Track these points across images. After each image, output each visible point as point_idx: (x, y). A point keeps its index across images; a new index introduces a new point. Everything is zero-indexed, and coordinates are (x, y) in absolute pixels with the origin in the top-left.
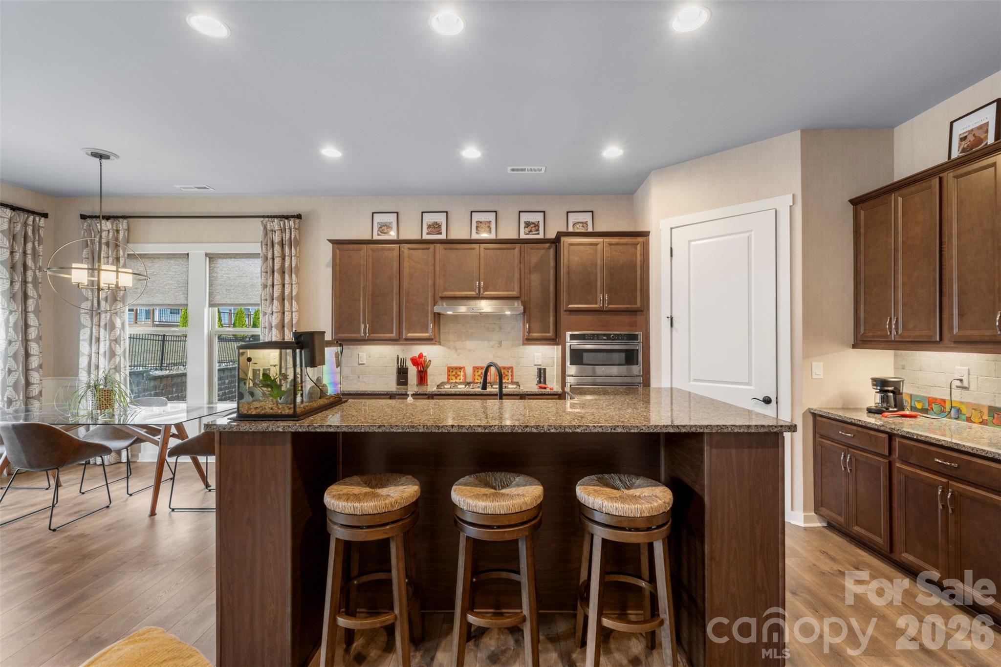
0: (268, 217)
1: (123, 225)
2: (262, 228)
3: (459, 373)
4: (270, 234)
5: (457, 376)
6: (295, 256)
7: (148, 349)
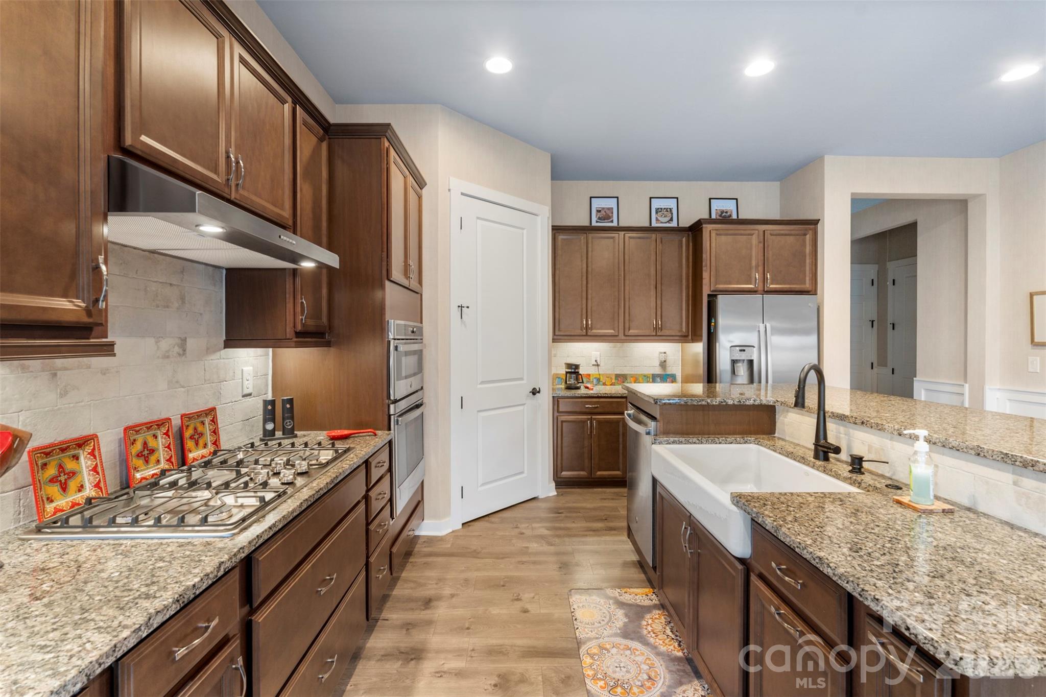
3: (70, 465)
5: (64, 479)
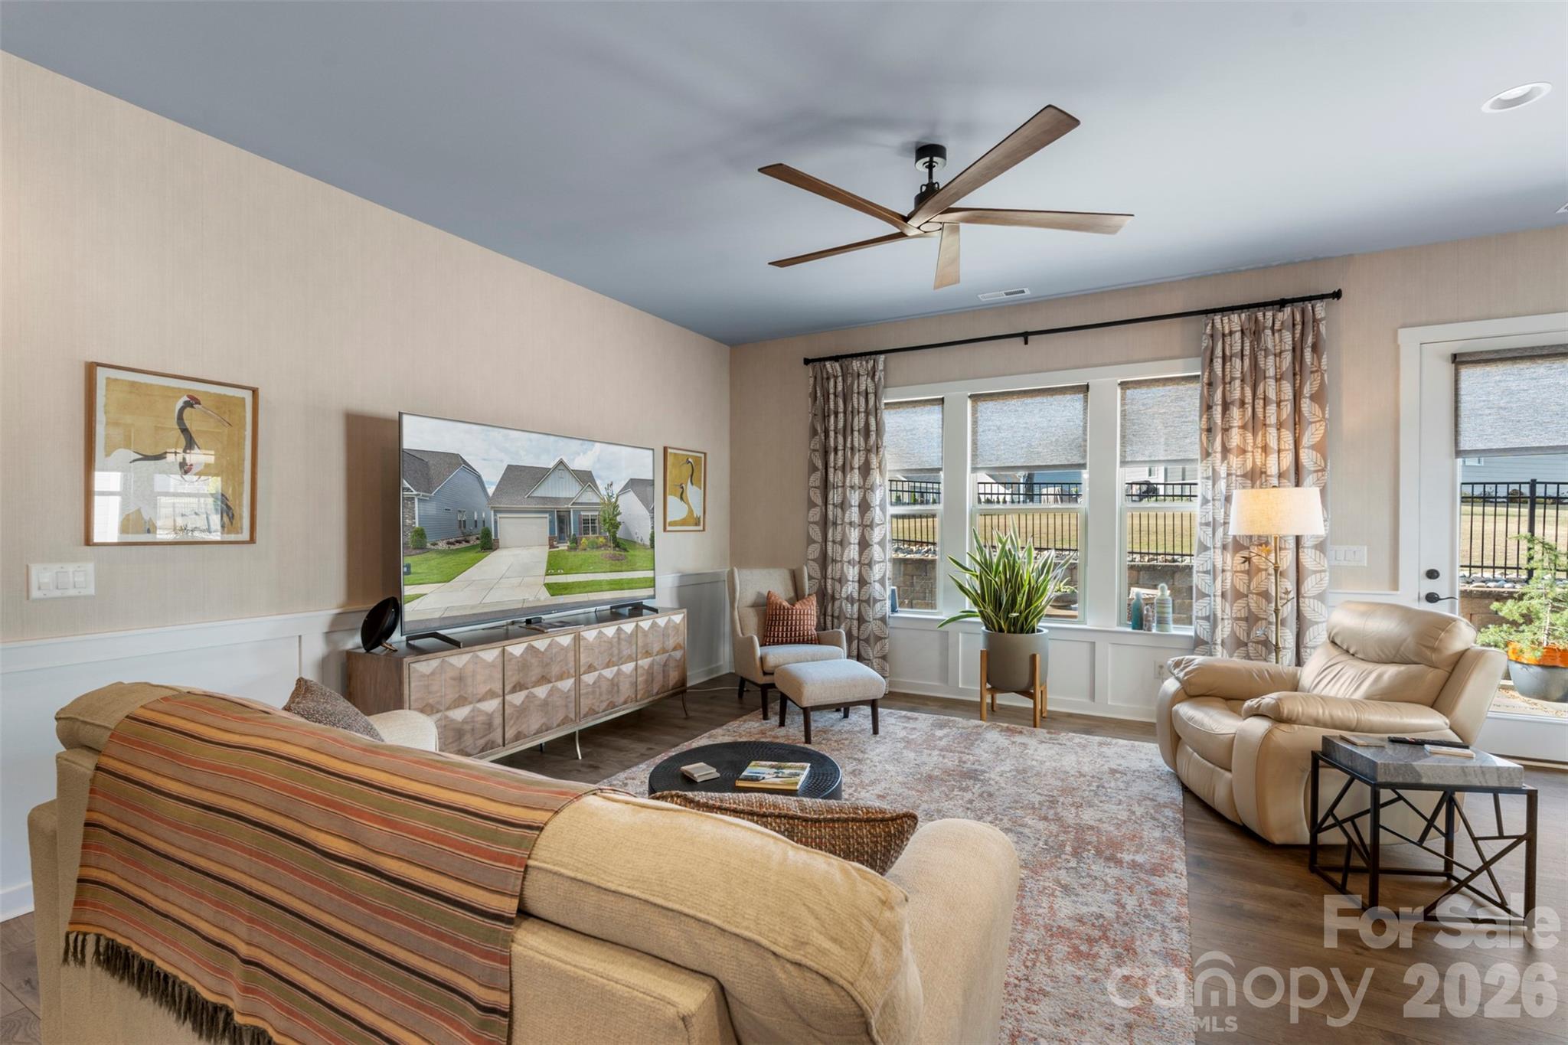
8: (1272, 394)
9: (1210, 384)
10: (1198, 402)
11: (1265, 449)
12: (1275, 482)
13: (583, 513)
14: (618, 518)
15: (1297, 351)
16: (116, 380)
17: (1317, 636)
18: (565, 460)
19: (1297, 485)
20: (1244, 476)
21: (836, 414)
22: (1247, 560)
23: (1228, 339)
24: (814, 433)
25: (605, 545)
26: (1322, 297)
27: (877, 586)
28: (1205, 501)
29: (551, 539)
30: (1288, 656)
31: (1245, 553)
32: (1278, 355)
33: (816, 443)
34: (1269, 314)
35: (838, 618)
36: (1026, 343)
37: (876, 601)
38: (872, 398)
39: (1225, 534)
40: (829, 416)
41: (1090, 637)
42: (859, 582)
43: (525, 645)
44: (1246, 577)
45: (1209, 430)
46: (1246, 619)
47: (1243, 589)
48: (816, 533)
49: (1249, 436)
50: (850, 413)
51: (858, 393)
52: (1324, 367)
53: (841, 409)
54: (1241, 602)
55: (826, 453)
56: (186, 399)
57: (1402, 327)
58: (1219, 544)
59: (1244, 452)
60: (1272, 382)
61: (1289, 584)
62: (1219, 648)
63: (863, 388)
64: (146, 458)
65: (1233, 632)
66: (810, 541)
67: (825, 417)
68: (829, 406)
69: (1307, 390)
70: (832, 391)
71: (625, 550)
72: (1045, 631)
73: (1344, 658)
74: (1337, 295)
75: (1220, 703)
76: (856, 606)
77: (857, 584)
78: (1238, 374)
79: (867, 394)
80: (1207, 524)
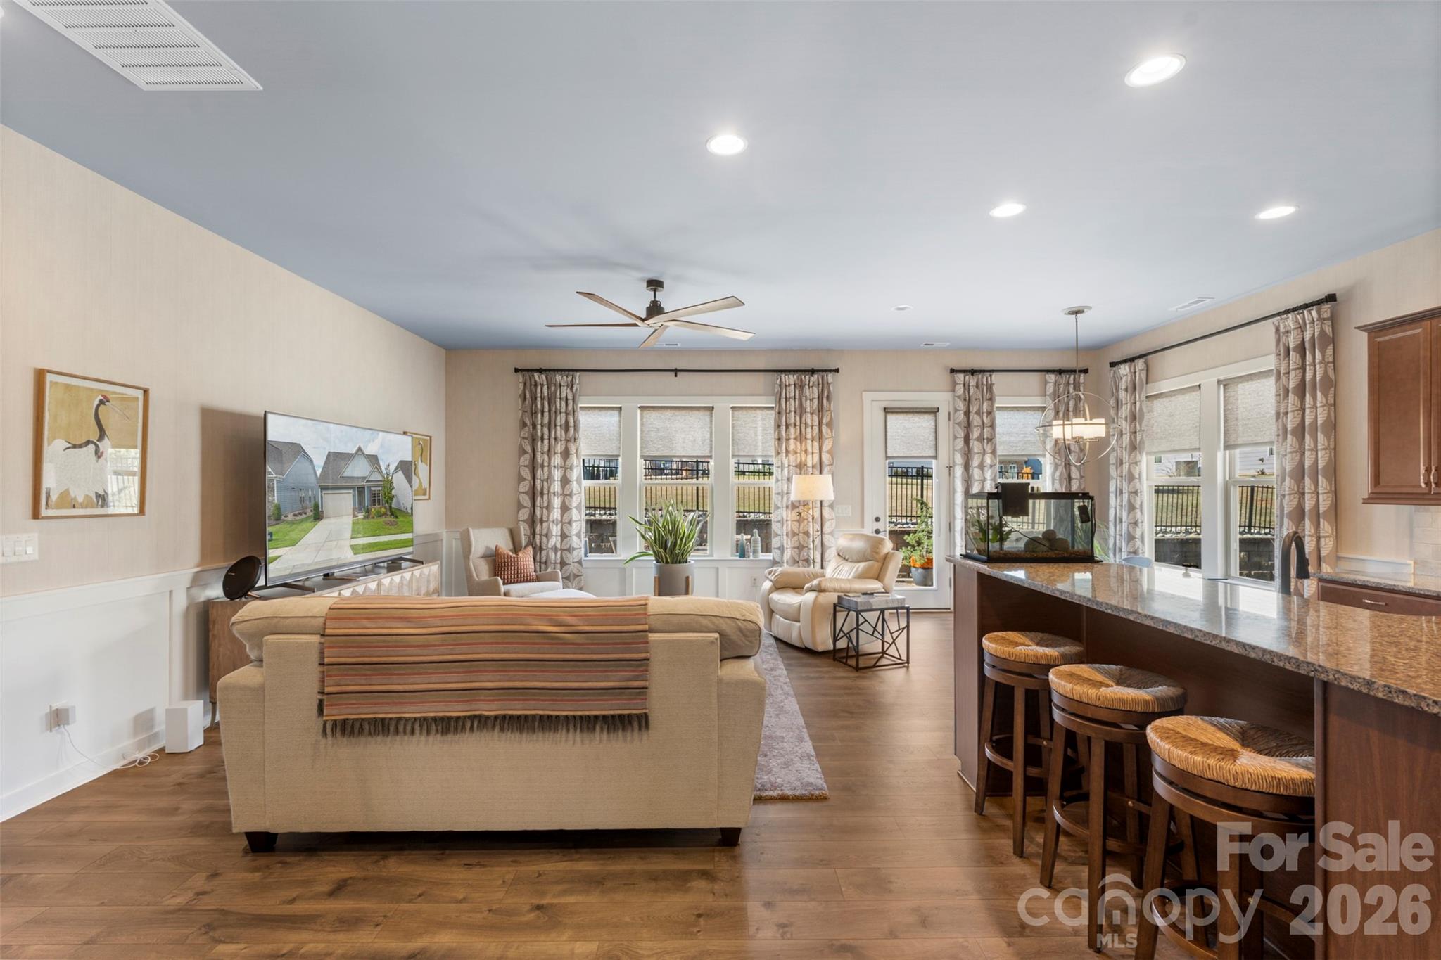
0: (1278, 314)
1: (1140, 364)
2: (1274, 330)
4: (1283, 339)
6: (1320, 363)
7: (1165, 504)
8: (809, 422)
9: (779, 413)
10: (773, 424)
11: (806, 451)
12: (810, 470)
13: (372, 489)
14: (393, 492)
15: (820, 398)
16: (56, 383)
17: (831, 554)
18: (362, 447)
19: (821, 473)
20: (796, 466)
21: (543, 412)
22: (800, 514)
23: (788, 388)
24: (524, 425)
25: (385, 514)
26: (830, 371)
27: (575, 538)
28: (777, 481)
29: (354, 510)
30: (818, 565)
31: (797, 510)
32: (812, 400)
33: (526, 432)
34: (807, 377)
35: (546, 563)
36: (676, 376)
37: (574, 549)
38: (570, 403)
39: (788, 499)
40: (535, 413)
41: (716, 565)
42: (561, 536)
43: (351, 589)
44: (797, 523)
45: (779, 439)
46: (798, 548)
47: (796, 531)
48: (526, 501)
49: (799, 444)
50: (553, 413)
51: (560, 399)
52: (832, 409)
53: (546, 409)
54: (796, 538)
55: (534, 441)
56: (101, 398)
57: (865, 391)
58: (784, 506)
59: (796, 453)
60: (809, 415)
61: (818, 527)
62: (785, 564)
63: (564, 395)
64: (74, 446)
65: (792, 556)
66: (520, 506)
67: (534, 414)
68: (536, 406)
69: (824, 421)
70: (539, 395)
71: (397, 517)
72: (692, 562)
73: (844, 561)
74: (837, 371)
75: (792, 590)
76: (559, 554)
77: (559, 538)
78: (793, 409)
79: (567, 399)
80: (778, 494)
